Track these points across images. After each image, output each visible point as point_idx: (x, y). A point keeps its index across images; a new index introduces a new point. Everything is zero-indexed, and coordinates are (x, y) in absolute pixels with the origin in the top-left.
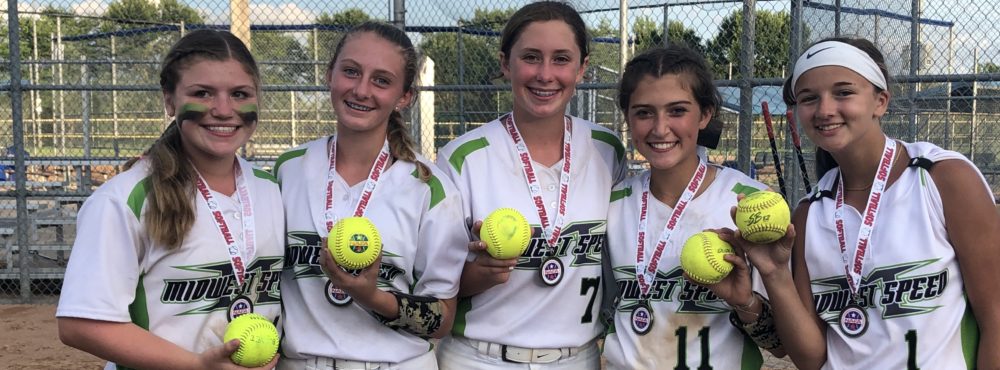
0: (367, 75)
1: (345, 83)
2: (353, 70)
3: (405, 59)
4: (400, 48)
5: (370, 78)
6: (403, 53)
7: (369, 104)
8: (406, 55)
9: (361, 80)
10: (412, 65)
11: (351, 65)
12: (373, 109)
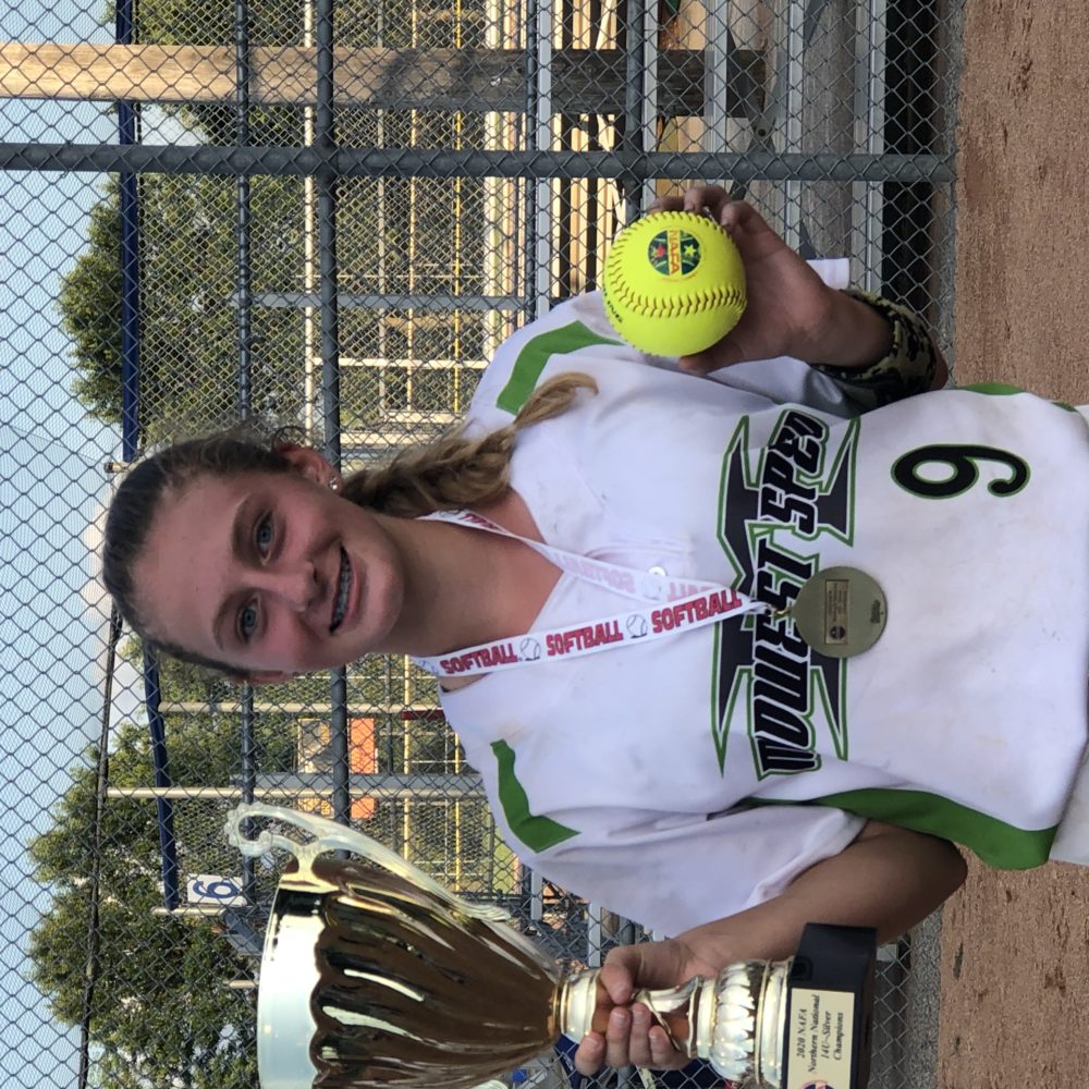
0: (253, 579)
1: (282, 634)
2: (244, 614)
3: (194, 474)
4: (167, 493)
5: (258, 567)
6: (179, 483)
7: (332, 564)
8: (185, 473)
9: (268, 594)
10: (209, 452)
11: (230, 622)
12: (343, 552)
